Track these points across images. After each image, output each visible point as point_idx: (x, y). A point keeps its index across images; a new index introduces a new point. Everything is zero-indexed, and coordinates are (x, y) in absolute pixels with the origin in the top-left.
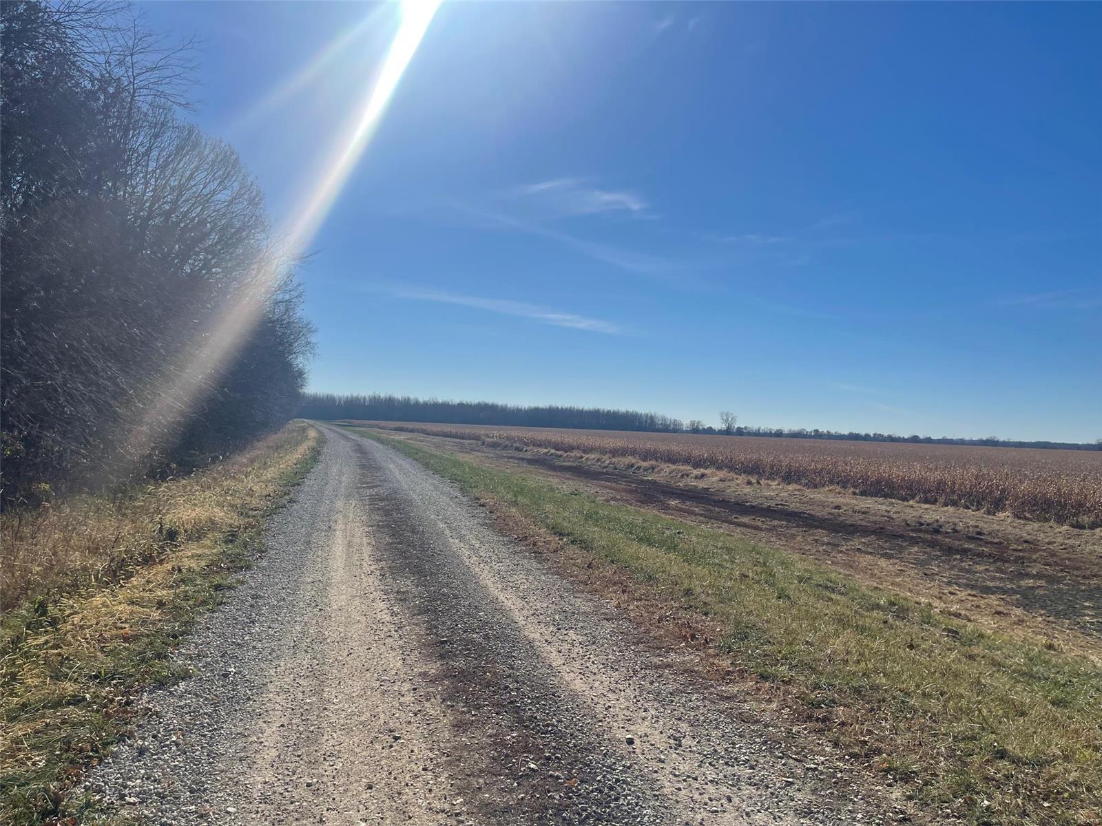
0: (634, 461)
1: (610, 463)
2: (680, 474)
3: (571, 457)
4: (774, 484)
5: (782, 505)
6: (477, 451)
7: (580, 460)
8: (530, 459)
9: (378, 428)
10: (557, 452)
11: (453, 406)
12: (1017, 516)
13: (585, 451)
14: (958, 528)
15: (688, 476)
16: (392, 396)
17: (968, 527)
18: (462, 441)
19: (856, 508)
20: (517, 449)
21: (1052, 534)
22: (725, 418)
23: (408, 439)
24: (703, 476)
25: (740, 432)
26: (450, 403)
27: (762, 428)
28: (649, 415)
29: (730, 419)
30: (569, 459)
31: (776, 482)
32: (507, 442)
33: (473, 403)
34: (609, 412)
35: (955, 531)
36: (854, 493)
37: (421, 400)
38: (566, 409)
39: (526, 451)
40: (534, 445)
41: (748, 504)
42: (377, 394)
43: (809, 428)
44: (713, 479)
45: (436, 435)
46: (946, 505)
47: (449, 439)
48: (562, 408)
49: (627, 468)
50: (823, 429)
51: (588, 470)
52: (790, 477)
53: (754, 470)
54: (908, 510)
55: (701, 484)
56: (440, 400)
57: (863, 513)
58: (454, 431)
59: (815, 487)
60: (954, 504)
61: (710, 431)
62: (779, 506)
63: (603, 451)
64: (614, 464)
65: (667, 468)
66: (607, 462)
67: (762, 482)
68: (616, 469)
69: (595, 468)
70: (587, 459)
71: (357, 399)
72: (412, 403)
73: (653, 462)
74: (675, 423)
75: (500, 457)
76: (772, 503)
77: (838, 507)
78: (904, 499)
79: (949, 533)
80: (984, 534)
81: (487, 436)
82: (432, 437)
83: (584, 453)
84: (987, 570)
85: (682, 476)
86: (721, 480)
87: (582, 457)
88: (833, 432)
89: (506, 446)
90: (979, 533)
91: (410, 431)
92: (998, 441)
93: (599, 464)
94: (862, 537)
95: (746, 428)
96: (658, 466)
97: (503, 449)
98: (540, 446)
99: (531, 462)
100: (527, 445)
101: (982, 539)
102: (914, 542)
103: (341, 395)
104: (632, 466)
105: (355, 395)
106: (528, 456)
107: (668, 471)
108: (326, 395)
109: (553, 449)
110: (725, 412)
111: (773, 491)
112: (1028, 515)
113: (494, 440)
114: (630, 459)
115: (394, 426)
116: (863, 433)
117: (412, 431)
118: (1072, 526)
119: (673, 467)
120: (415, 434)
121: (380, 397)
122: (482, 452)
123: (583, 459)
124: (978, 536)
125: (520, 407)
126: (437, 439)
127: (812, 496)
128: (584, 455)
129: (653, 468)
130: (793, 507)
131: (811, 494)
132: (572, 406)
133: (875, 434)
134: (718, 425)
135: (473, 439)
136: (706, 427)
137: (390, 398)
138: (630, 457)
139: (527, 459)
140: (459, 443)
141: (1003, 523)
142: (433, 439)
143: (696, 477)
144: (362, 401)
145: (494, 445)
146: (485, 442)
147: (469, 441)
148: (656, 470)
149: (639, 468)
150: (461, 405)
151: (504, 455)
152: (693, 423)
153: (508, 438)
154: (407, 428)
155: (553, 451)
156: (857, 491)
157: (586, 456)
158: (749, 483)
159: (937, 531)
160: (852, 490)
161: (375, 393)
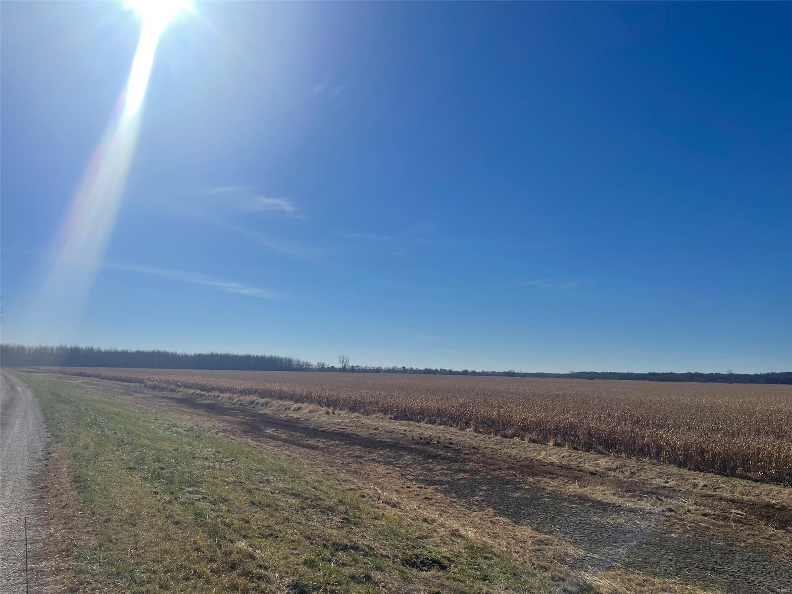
0: (255, 398)
1: (238, 401)
2: (284, 408)
3: (211, 396)
4: (343, 413)
5: (343, 429)
6: (138, 392)
7: (217, 399)
8: (179, 399)
9: (61, 373)
10: (201, 392)
11: (131, 354)
12: (475, 431)
13: (222, 391)
14: (441, 440)
15: (289, 409)
16: (77, 346)
17: (446, 439)
18: (129, 384)
19: (388, 429)
20: (172, 390)
21: (488, 442)
22: (342, 360)
23: (84, 383)
24: (299, 408)
25: (353, 370)
26: (129, 351)
27: (369, 366)
28: (288, 358)
29: (345, 361)
30: (208, 398)
31: (345, 412)
32: (165, 385)
33: (148, 351)
34: (257, 357)
35: (438, 442)
36: (391, 418)
37: (103, 349)
38: (225, 355)
39: (178, 392)
40: (185, 387)
41: (320, 429)
42: (64, 344)
43: (400, 366)
44: (305, 412)
45: (109, 379)
46: (440, 424)
47: (118, 382)
48: (221, 354)
49: (249, 404)
50: (408, 366)
51: (220, 406)
52: (354, 407)
53: (333, 403)
54: (417, 429)
55: (296, 415)
56: (120, 349)
57: (391, 432)
58: (123, 376)
59: (368, 414)
60: (445, 424)
61: (332, 369)
62: (341, 430)
63: (234, 391)
64: (241, 401)
65: (276, 403)
66: (236, 400)
67: (336, 412)
68: (241, 405)
69: (227, 405)
70: (222, 398)
71: (45, 348)
72: (95, 351)
73: (267, 400)
74: (308, 365)
75: (155, 397)
76: (336, 428)
77: (377, 429)
78: (419, 421)
79: (435, 444)
80: (453, 444)
81: (149, 380)
82: (105, 381)
83: (221, 393)
84: (442, 468)
85: (286, 409)
86: (310, 412)
87: (219, 396)
88: (414, 368)
89: (164, 388)
90: (451, 444)
91: (88, 376)
92: (514, 373)
93: (230, 401)
94: (381, 449)
95: (357, 366)
96: (271, 402)
97: (161, 391)
98: (189, 387)
99: (179, 401)
100: (179, 386)
101: (451, 447)
102: (410, 451)
103: (31, 345)
104: (253, 402)
105: (43, 345)
106: (178, 396)
107: (277, 406)
108: (17, 346)
109: (198, 390)
110: (342, 356)
111: (343, 419)
112: (481, 430)
113: (155, 383)
114: (253, 398)
115: (74, 371)
116: (434, 369)
117: (89, 376)
118: (502, 436)
119: (281, 402)
120: (92, 378)
121: (66, 347)
122: (143, 393)
123: (220, 398)
124: (449, 445)
125: (187, 354)
126: (109, 383)
127: (364, 422)
128: (220, 394)
129: (267, 404)
130: (349, 430)
131: (365, 420)
132: (229, 353)
133: (441, 369)
134: (338, 365)
135: (139, 382)
136: (330, 366)
137: (75, 348)
138: (252, 396)
139: (177, 399)
140: (126, 386)
141: (467, 436)
142: (106, 382)
143: (294, 410)
144: (50, 350)
145: (154, 388)
146: (148, 386)
147: (134, 384)
148: (269, 405)
149: (257, 404)
150: (138, 352)
151: (160, 395)
152: (319, 364)
153: (166, 382)
154: (85, 374)
155: (198, 392)
156: (392, 417)
157: (222, 395)
158: (328, 413)
159: (428, 443)
160: (390, 416)
161: (61, 343)
